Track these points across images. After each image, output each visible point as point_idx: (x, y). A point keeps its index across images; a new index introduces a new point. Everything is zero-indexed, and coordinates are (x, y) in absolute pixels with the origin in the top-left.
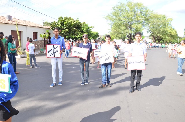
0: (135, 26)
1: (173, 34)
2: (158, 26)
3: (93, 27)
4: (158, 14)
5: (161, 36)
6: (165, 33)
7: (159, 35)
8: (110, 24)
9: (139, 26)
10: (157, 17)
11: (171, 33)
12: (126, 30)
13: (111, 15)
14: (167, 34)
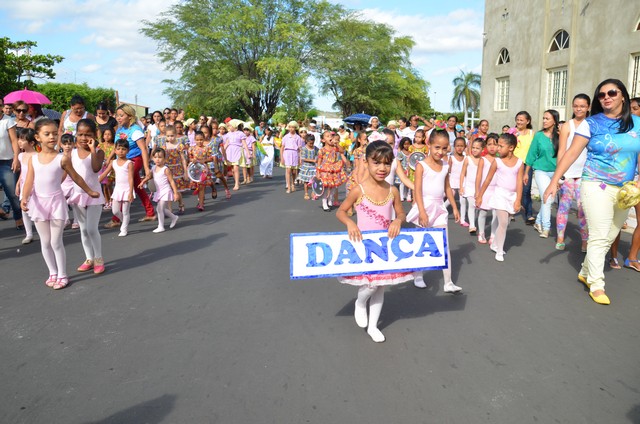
0: (268, 66)
1: (417, 96)
2: (363, 63)
3: (60, 60)
4: (360, 19)
5: (372, 102)
6: (389, 91)
7: (363, 98)
8: (168, 57)
9: (286, 64)
10: (354, 30)
11: (407, 93)
12: (236, 82)
13: (174, 20)
14: (394, 95)
